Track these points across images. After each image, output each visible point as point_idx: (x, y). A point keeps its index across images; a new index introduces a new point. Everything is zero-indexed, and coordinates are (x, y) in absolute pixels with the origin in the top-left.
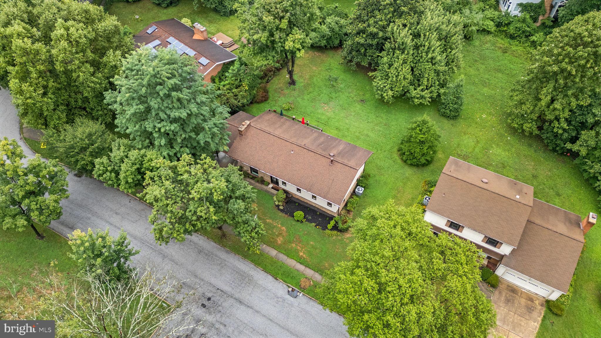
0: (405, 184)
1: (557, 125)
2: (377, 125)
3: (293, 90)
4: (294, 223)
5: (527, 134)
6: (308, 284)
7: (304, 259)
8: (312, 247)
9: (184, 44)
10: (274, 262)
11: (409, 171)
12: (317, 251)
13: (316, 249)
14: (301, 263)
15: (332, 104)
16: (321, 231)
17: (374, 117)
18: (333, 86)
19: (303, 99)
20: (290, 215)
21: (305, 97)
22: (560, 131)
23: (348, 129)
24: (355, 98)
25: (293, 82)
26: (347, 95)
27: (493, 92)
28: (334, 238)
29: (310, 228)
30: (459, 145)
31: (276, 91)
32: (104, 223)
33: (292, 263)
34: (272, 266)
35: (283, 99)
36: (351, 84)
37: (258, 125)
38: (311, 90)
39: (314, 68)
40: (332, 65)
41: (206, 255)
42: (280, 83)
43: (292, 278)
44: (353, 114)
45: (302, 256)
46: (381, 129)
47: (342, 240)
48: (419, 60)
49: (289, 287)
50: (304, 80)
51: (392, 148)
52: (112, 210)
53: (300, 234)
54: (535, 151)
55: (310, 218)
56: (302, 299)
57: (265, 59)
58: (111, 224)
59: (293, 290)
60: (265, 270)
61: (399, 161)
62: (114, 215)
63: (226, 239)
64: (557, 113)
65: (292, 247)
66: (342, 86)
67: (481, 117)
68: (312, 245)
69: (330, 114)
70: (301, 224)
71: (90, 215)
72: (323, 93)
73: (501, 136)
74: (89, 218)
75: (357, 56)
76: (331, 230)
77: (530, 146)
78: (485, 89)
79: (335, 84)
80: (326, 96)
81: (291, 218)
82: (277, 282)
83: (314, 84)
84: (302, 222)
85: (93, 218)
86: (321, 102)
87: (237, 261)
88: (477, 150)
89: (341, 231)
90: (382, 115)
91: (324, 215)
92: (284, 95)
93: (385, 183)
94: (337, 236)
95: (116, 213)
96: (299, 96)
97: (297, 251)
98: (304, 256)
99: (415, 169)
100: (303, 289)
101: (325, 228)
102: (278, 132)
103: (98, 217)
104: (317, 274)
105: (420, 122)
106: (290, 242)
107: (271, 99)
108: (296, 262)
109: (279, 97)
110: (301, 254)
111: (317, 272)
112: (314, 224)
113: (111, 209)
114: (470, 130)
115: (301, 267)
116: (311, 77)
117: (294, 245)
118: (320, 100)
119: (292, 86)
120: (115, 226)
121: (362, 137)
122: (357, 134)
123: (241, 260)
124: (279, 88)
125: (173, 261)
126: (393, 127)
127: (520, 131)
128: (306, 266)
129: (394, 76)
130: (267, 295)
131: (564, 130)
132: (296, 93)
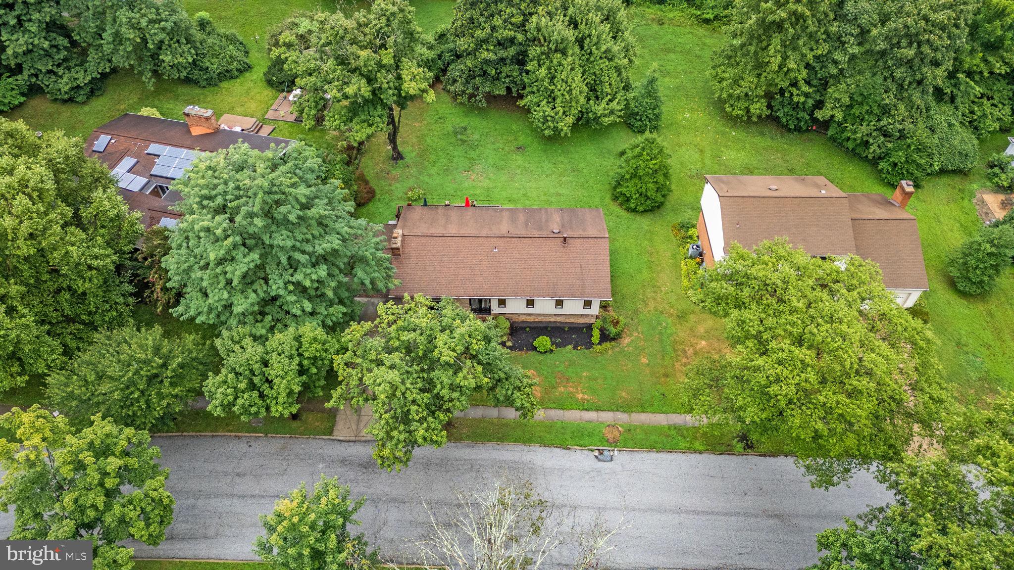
0: (650, 240)
1: (795, 92)
2: (561, 175)
3: (405, 167)
4: (541, 357)
5: (755, 119)
6: (616, 433)
7: (588, 401)
8: (590, 379)
9: (186, 148)
10: (549, 427)
11: (644, 222)
12: (600, 381)
13: (595, 379)
14: (586, 410)
15: (478, 168)
16: (587, 351)
17: (550, 165)
18: (464, 142)
19: (430, 176)
20: (528, 350)
21: (432, 172)
22: (802, 99)
23: (525, 195)
24: (507, 149)
25: (398, 156)
26: (492, 147)
27: (677, 80)
28: (610, 352)
29: (569, 355)
30: (682, 163)
31: (377, 177)
32: (228, 501)
33: (573, 415)
34: (550, 433)
35: (398, 185)
36: (487, 130)
37: (415, 231)
38: (433, 157)
39: (417, 124)
40: (441, 111)
41: (440, 466)
42: (377, 164)
43: (589, 436)
44: (518, 171)
45: (582, 399)
46: (571, 178)
47: (622, 351)
48: (588, 59)
49: (592, 450)
50: (413, 146)
51: (602, 199)
52: (226, 474)
53: (560, 369)
54: (772, 138)
55: (559, 340)
56: (621, 458)
57: (366, 124)
58: (244, 497)
59: (601, 452)
60: (545, 444)
61: (624, 213)
62: (237, 480)
63: (455, 428)
64: (792, 75)
65: (561, 393)
66: (476, 137)
67: (684, 118)
68: (587, 377)
69: (485, 183)
70: (552, 355)
71: (191, 501)
72: (454, 157)
73: (723, 134)
74: (194, 507)
75: (481, 84)
76: (600, 343)
77: (762, 134)
78: (667, 79)
79: (464, 138)
80: (462, 159)
81: (533, 353)
82: (571, 452)
83: (432, 147)
84: (552, 351)
85: (200, 503)
86: (460, 170)
87: (495, 452)
88: (708, 162)
89: (613, 339)
90: (559, 159)
91: (575, 328)
92: (396, 179)
93: (626, 250)
94: (613, 348)
95: (239, 475)
96: (421, 174)
97: (572, 396)
98: (586, 397)
99: (650, 216)
100: (614, 443)
101: (589, 345)
102: (453, 230)
103: (208, 496)
104: (618, 413)
105: (643, 143)
106: (554, 387)
107: (378, 192)
108: (578, 411)
109: (390, 185)
110: (580, 396)
111: (618, 410)
112: (570, 347)
113: (223, 472)
114: (683, 139)
115: (592, 415)
116: (421, 139)
117: (562, 389)
118: (457, 169)
119: (400, 162)
120: (253, 496)
121: (553, 199)
122: (542, 198)
123: (498, 447)
124: (381, 172)
125: (393, 500)
126: (584, 170)
127: (745, 118)
128: (597, 410)
129: (565, 93)
130: (571, 477)
131: (807, 95)
132: (413, 170)
